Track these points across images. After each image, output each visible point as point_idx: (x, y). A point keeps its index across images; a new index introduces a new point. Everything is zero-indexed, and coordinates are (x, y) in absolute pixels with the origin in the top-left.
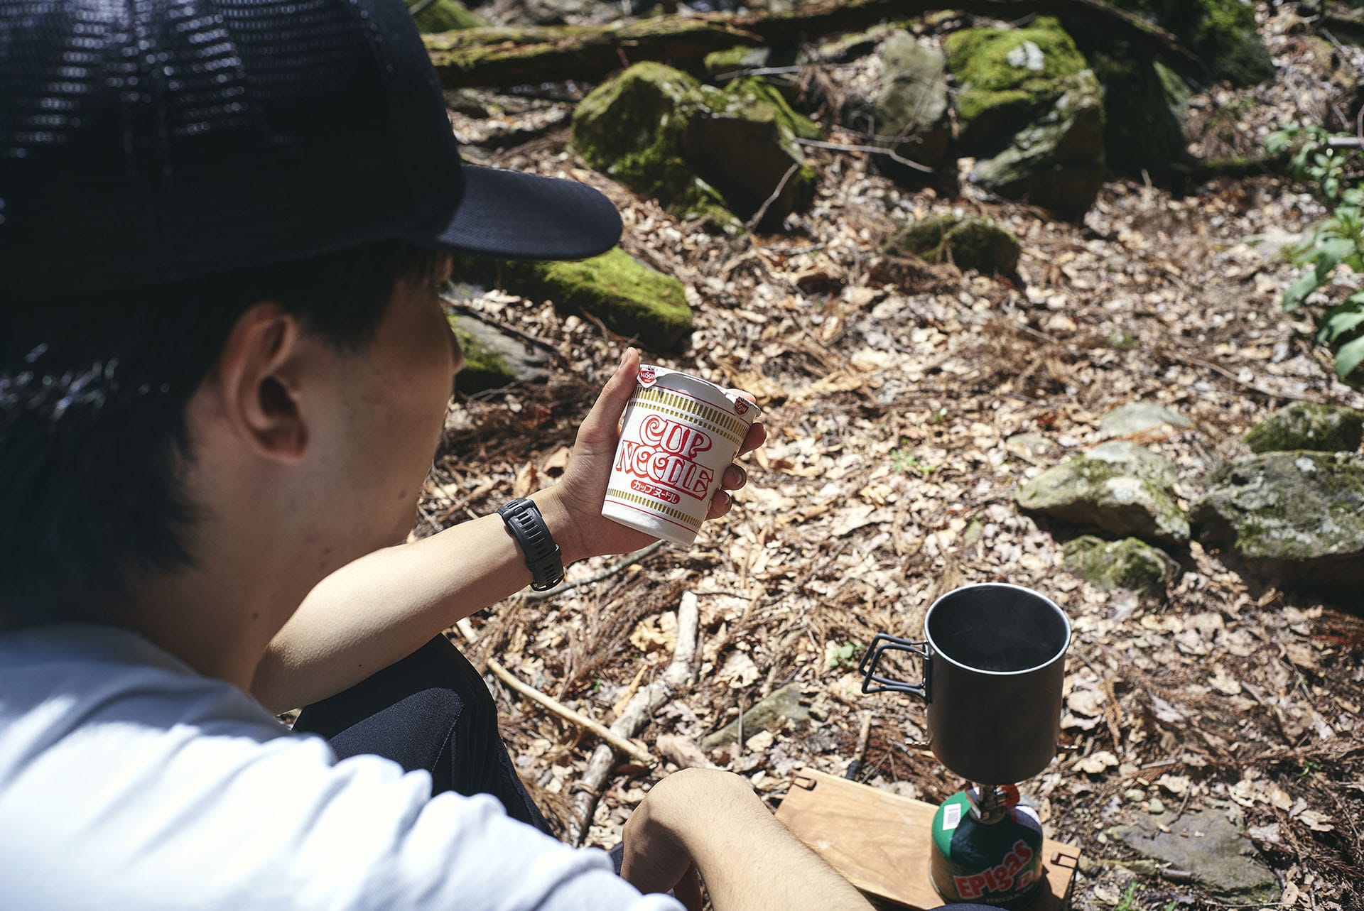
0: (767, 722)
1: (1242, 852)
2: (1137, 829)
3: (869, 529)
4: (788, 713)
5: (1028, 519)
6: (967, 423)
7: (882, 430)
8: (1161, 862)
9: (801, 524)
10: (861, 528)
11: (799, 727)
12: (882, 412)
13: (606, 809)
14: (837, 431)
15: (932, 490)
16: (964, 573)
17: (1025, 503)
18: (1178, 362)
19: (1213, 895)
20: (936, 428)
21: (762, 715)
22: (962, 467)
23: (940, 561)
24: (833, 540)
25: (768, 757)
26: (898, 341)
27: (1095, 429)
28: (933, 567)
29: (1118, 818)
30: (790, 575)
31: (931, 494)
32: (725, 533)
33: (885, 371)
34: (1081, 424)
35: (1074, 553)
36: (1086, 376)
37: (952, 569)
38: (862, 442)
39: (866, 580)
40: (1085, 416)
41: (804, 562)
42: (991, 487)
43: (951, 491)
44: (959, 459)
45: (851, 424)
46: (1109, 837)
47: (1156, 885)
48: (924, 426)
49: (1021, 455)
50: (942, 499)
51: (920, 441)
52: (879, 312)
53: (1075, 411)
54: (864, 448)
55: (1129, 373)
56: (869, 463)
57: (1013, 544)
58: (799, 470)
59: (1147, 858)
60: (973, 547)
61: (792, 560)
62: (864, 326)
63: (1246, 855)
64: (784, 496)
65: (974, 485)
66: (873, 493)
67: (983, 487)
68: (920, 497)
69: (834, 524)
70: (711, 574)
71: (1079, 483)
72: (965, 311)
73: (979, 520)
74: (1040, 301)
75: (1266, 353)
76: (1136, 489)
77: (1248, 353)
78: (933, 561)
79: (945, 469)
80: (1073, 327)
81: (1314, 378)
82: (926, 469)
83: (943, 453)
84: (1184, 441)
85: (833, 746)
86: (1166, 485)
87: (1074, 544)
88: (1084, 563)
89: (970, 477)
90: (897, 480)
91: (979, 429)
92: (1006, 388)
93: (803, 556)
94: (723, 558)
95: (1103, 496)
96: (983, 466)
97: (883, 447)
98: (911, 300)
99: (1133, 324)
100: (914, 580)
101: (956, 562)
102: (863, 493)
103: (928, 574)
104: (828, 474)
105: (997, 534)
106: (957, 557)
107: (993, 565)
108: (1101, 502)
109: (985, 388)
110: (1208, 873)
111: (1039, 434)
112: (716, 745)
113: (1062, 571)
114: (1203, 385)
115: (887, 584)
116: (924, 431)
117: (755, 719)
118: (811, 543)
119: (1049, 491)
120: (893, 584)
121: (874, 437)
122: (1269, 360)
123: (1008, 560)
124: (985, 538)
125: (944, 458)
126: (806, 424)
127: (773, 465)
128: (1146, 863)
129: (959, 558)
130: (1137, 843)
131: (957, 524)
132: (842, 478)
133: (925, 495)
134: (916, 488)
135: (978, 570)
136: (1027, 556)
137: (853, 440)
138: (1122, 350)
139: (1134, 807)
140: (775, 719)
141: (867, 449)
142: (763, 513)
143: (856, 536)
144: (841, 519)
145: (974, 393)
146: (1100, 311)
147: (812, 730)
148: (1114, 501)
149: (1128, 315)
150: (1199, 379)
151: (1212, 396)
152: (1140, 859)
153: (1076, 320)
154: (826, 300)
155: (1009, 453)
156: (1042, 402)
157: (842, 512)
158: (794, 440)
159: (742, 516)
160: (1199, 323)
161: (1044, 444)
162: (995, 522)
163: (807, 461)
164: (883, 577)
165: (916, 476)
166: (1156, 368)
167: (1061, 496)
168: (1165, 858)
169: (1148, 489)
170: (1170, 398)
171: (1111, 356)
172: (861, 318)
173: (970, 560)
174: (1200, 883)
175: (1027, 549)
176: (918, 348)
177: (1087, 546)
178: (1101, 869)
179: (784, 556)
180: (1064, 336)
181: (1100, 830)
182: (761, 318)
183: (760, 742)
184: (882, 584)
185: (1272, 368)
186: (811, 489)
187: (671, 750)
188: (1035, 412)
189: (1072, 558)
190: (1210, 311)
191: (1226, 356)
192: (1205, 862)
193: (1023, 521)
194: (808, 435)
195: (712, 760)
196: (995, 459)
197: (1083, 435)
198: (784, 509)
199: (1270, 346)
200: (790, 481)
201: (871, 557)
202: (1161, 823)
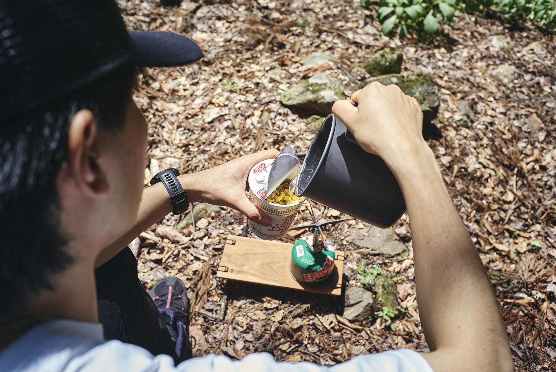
0: (203, 214)
1: (394, 239)
2: (357, 237)
3: (221, 118)
4: (211, 209)
5: (287, 109)
6: (248, 64)
7: (214, 71)
8: (368, 248)
9: (190, 118)
10: (216, 118)
11: (217, 214)
12: (212, 62)
13: (142, 264)
14: (195, 72)
15: (243, 98)
16: (266, 135)
17: (285, 102)
18: (325, 31)
19: (387, 258)
20: (237, 68)
21: (201, 211)
22: (252, 86)
23: (255, 131)
24: (206, 125)
25: (207, 230)
26: (210, 27)
27: (302, 65)
28: (252, 134)
29: (348, 233)
30: (192, 143)
31: (243, 99)
32: (158, 126)
33: (208, 42)
34: (296, 62)
35: (310, 123)
36: (292, 39)
37: (261, 135)
38: (207, 77)
39: (226, 142)
40: (297, 59)
41: (195, 136)
42: (267, 94)
43: (251, 98)
44: (250, 82)
45: (200, 68)
46: (347, 241)
47: (368, 258)
48: (232, 68)
49: (276, 79)
50: (248, 102)
51: (231, 75)
52: (199, 14)
53: (293, 57)
54: (207, 80)
55: (308, 37)
56: (212, 87)
57: (283, 121)
58: (182, 93)
59: (363, 248)
60: (267, 124)
61: (190, 136)
62: (194, 21)
63: (396, 240)
64: (179, 106)
65: (259, 94)
66: (218, 101)
67: (263, 95)
68: (238, 101)
69: (204, 117)
70: (157, 147)
71: (308, 93)
72: (235, 11)
73: (266, 110)
74: (265, 5)
75: (355, 25)
76: (333, 95)
77: (350, 25)
78: (251, 131)
79: (246, 88)
80: (281, 17)
81: (375, 35)
82: (238, 88)
83: (243, 80)
84: (338, 68)
85: (233, 221)
86: (342, 91)
87: (310, 119)
88: (315, 127)
89: (256, 90)
90: (226, 94)
91: (255, 67)
92: (261, 47)
93: (194, 133)
94: (161, 138)
95: (320, 99)
96: (260, 85)
97: (216, 79)
98: (212, 7)
99: (304, 14)
100: (245, 140)
101: (262, 130)
102: (213, 101)
103: (251, 137)
104: (196, 93)
105: (276, 117)
106: (261, 128)
107: (278, 131)
108: (319, 102)
109: (252, 48)
110: (385, 250)
111: (280, 68)
112: (184, 228)
113: (306, 132)
114: (336, 41)
115: (235, 143)
116: (232, 70)
117: (198, 214)
118: (196, 127)
119: (296, 97)
120: (238, 143)
121: (211, 74)
122: (357, 27)
123: (282, 128)
124: (271, 119)
125: (244, 82)
126: (180, 71)
127: (171, 91)
128: (363, 250)
129: (262, 129)
130: (358, 243)
131: (257, 113)
132: (202, 95)
133: (240, 100)
134: (236, 97)
135: (271, 134)
136: (290, 125)
137: (203, 77)
138: (303, 27)
139: (353, 228)
140: (206, 212)
141: (209, 80)
142: (172, 115)
143: (215, 122)
144: (207, 115)
145: (248, 50)
146: (290, 9)
147: (222, 215)
148: (325, 101)
149: (301, 10)
150: (334, 38)
151: (340, 45)
152: (360, 248)
153: (282, 13)
154: (175, 9)
155: (271, 78)
156: (277, 53)
157: (206, 111)
158: (176, 79)
159: (163, 117)
160: (329, 12)
161: (284, 74)
162: (274, 111)
163: (185, 88)
164: (232, 140)
165: (234, 92)
166: (317, 34)
167: (301, 99)
168: (369, 247)
169: (337, 95)
170: (326, 48)
171: (299, 30)
172: (192, 17)
173: (267, 129)
174: (383, 255)
175: (290, 122)
176: (219, 30)
177: (315, 120)
178: (347, 256)
179: (186, 135)
180: (279, 21)
181: (343, 239)
182: (147, 19)
183: (203, 223)
184: (233, 144)
185: (359, 31)
186: (190, 101)
187: (165, 234)
188: (275, 57)
189: (309, 125)
190: (332, 6)
191: (342, 26)
192: (383, 246)
193: (286, 110)
194: (182, 75)
195: (184, 234)
196: (265, 81)
197: (298, 67)
198: (181, 112)
199: (357, 21)
200: (180, 98)
201: (224, 131)
202: (364, 232)
